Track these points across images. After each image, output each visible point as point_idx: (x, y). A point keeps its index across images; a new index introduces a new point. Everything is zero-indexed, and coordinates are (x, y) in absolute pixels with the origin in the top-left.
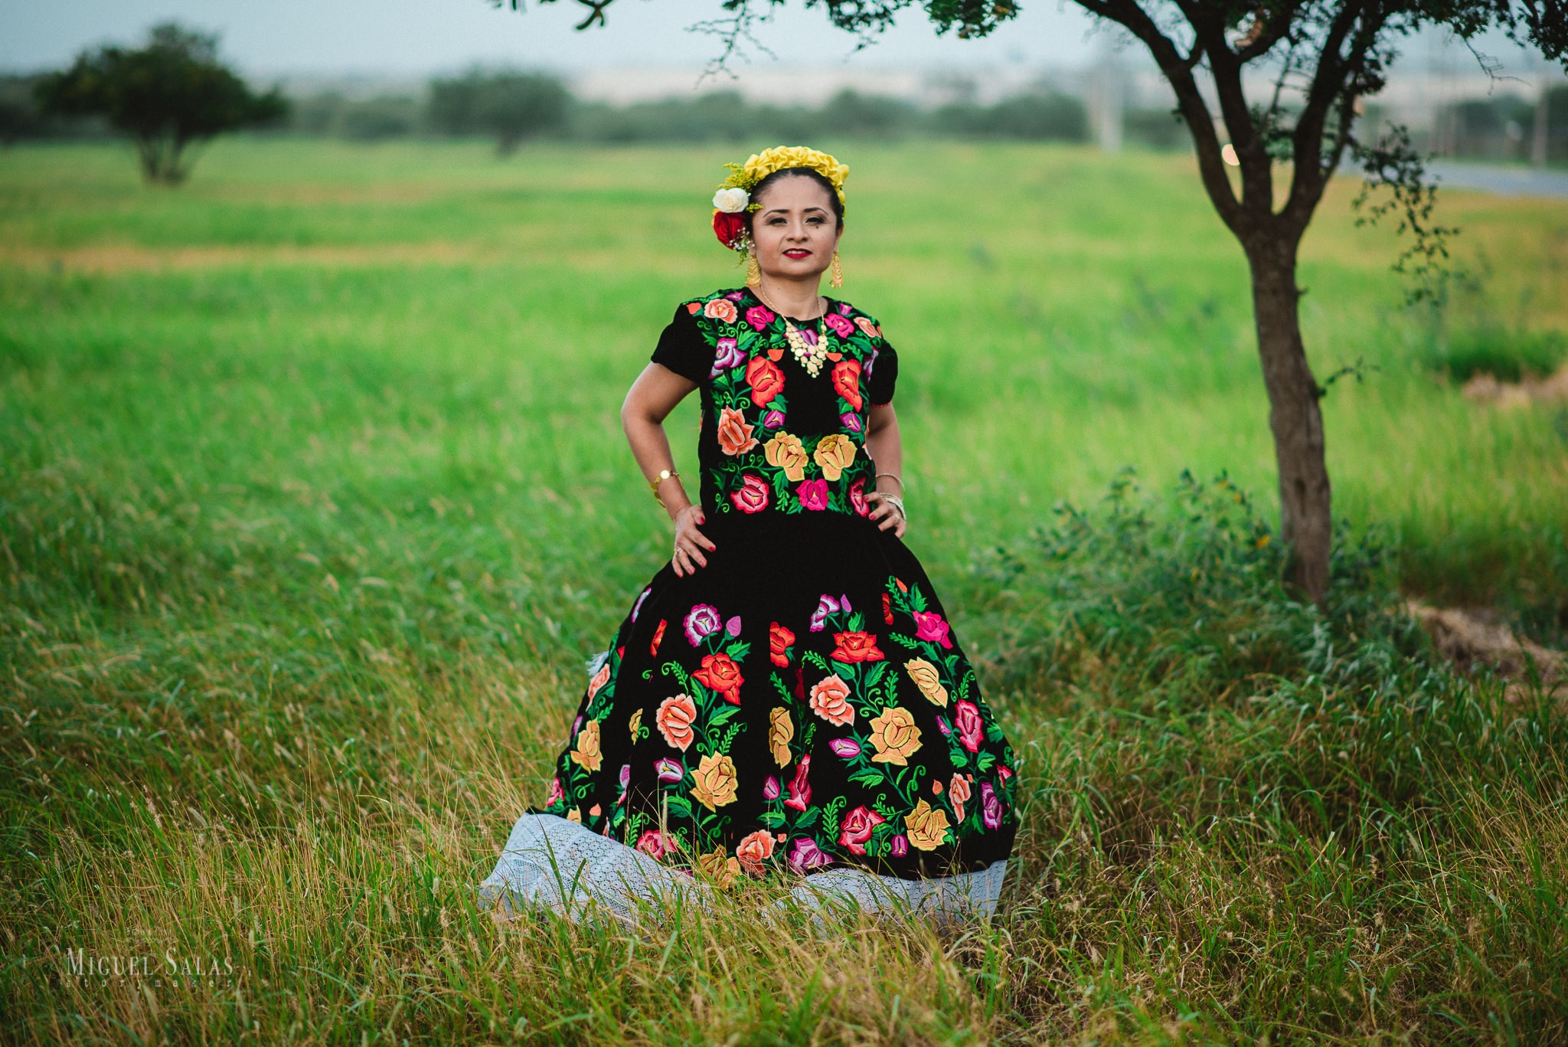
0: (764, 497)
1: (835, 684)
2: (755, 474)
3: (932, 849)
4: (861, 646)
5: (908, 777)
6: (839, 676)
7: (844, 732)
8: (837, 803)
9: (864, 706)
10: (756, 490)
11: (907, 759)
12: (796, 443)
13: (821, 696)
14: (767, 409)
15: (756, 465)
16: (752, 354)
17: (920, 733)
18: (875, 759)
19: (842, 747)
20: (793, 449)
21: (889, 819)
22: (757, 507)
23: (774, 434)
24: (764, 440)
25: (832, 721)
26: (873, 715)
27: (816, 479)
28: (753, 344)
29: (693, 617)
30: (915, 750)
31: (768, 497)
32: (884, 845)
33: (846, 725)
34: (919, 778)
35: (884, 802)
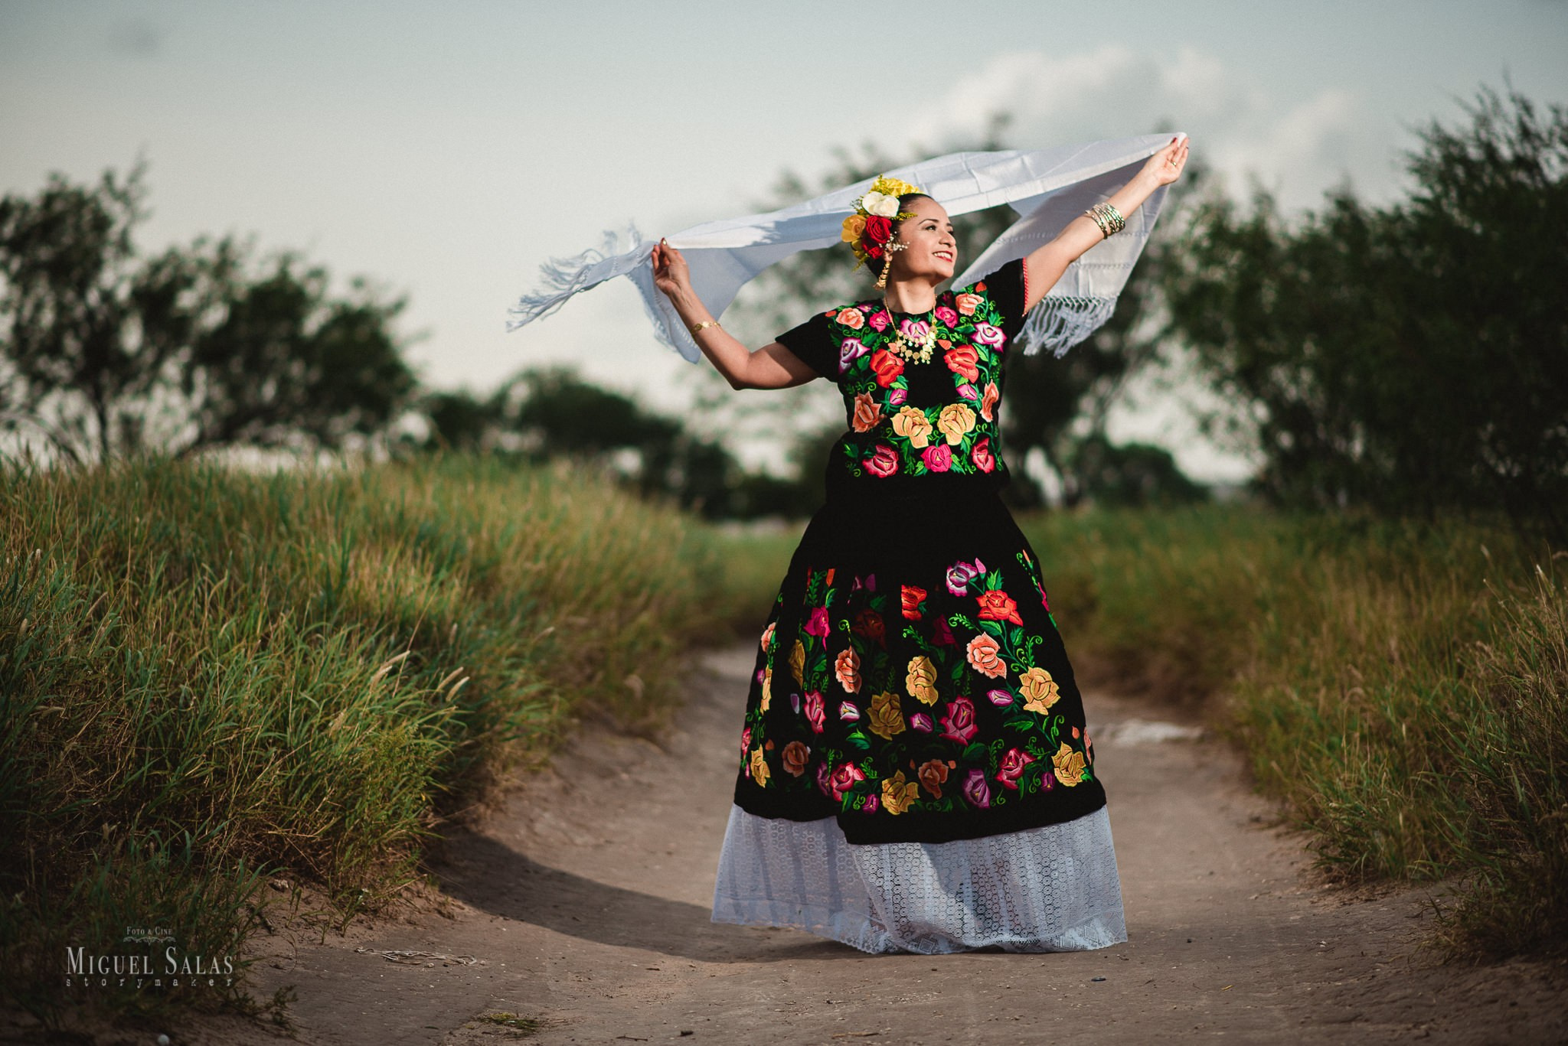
0: (895, 463)
1: (985, 640)
2: (886, 444)
3: (1073, 785)
4: (1003, 605)
5: (1050, 725)
6: (988, 633)
7: (998, 684)
8: (996, 745)
9: (1015, 662)
10: (887, 457)
11: (1048, 710)
12: (920, 415)
13: (976, 652)
14: (891, 389)
15: (885, 436)
16: (874, 349)
17: (1058, 688)
18: (1027, 707)
19: (996, 697)
20: (918, 420)
21: (1039, 758)
22: (889, 472)
23: (899, 409)
24: (891, 414)
25: (987, 674)
26: (1022, 671)
27: (940, 445)
28: (875, 341)
30: (1055, 702)
31: (898, 463)
32: (1036, 781)
33: (999, 678)
34: (1058, 726)
35: (1035, 744)
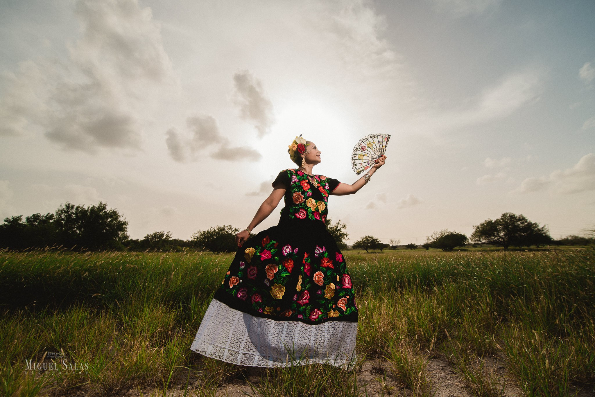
1: (320, 273)
2: (303, 209)
4: (327, 262)
5: (330, 303)
6: (321, 271)
7: (320, 288)
9: (327, 281)
10: (303, 213)
11: (331, 298)
12: (314, 201)
13: (316, 276)
14: (307, 191)
15: (304, 206)
16: (301, 180)
18: (324, 296)
19: (318, 292)
20: (313, 203)
21: (324, 313)
22: (303, 218)
23: (309, 198)
24: (307, 199)
25: (318, 284)
26: (328, 284)
27: (318, 212)
29: (285, 247)
30: (333, 296)
31: (306, 215)
33: (321, 286)
34: (332, 303)
